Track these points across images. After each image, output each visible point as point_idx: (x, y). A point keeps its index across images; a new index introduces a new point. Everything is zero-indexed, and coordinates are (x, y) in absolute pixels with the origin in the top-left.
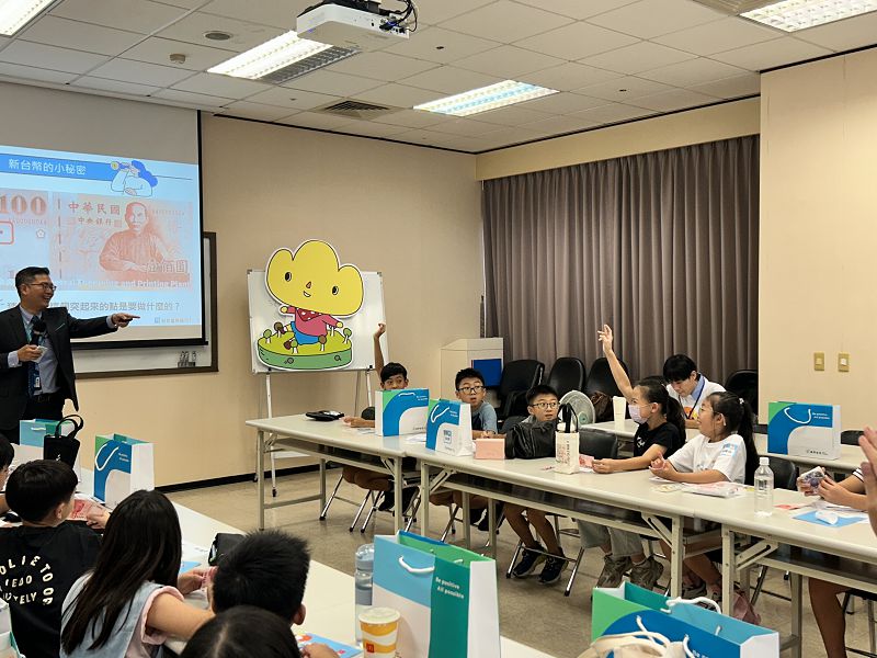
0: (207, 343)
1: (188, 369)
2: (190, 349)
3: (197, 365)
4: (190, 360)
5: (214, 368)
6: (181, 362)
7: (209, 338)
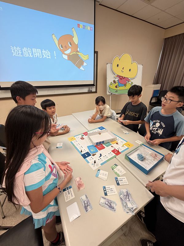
3: (92, 91)
5: (96, 92)
6: (89, 90)
7: (95, 84)
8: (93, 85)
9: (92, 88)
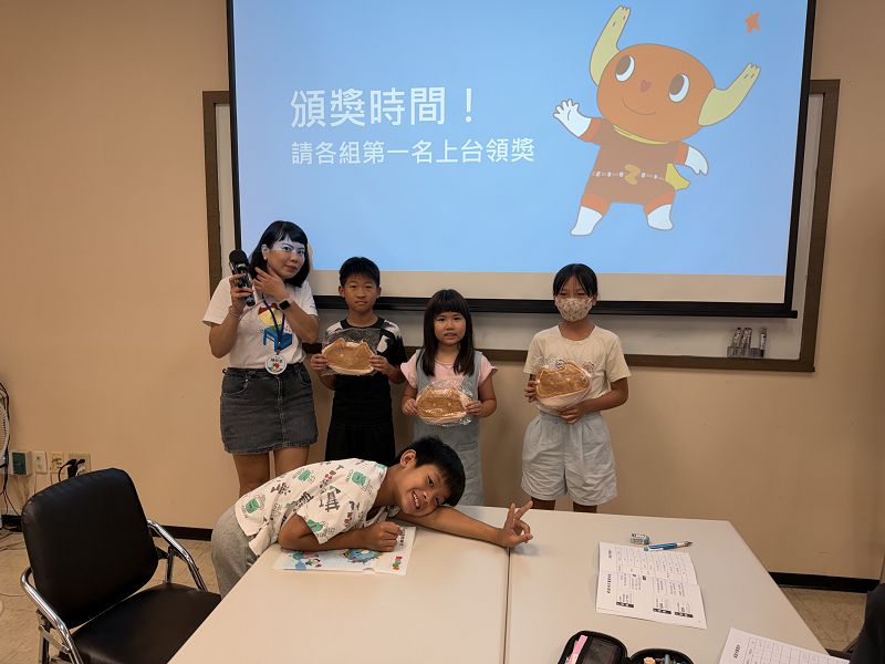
0: (794, 315)
1: (746, 361)
2: (755, 324)
3: (766, 356)
4: (754, 345)
5: (804, 364)
6: (733, 347)
7: (799, 304)
8: (783, 311)
9: (764, 332)
